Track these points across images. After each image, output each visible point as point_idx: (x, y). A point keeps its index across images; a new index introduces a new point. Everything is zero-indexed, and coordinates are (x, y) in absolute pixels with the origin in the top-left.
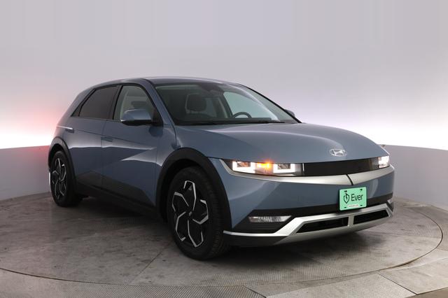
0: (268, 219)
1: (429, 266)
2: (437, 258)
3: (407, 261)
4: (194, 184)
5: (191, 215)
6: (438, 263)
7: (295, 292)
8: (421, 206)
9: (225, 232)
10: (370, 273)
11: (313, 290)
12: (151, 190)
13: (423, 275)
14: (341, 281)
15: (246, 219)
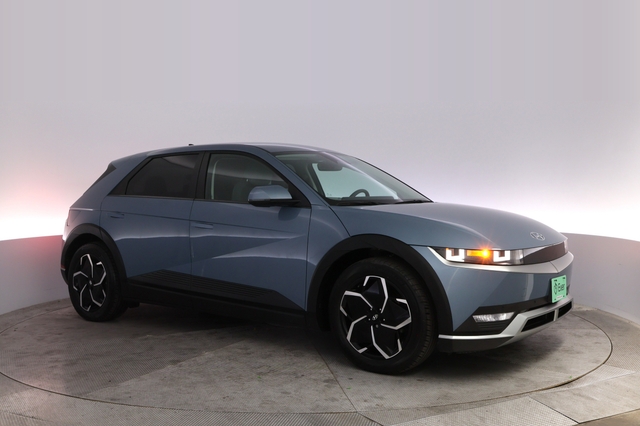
0: (489, 318)
1: (594, 386)
2: (603, 376)
3: (566, 381)
4: (383, 280)
5: (377, 320)
6: (606, 383)
7: (423, 421)
8: (585, 309)
9: (441, 336)
10: (519, 395)
11: (446, 417)
12: (299, 295)
13: (588, 398)
14: (481, 405)
15: (471, 319)
